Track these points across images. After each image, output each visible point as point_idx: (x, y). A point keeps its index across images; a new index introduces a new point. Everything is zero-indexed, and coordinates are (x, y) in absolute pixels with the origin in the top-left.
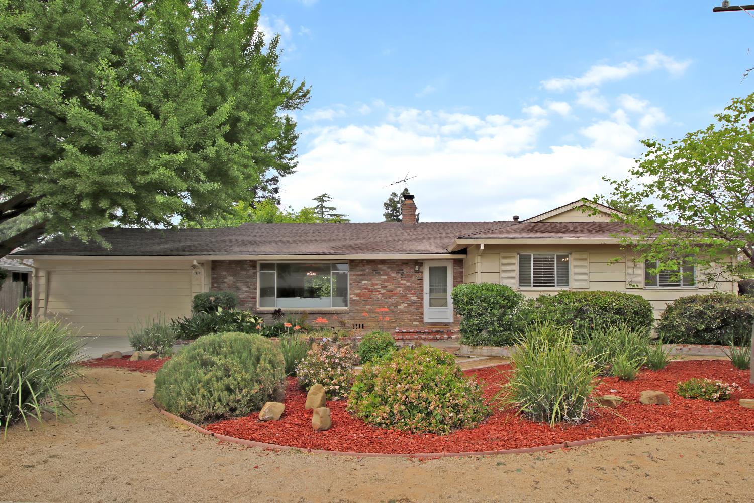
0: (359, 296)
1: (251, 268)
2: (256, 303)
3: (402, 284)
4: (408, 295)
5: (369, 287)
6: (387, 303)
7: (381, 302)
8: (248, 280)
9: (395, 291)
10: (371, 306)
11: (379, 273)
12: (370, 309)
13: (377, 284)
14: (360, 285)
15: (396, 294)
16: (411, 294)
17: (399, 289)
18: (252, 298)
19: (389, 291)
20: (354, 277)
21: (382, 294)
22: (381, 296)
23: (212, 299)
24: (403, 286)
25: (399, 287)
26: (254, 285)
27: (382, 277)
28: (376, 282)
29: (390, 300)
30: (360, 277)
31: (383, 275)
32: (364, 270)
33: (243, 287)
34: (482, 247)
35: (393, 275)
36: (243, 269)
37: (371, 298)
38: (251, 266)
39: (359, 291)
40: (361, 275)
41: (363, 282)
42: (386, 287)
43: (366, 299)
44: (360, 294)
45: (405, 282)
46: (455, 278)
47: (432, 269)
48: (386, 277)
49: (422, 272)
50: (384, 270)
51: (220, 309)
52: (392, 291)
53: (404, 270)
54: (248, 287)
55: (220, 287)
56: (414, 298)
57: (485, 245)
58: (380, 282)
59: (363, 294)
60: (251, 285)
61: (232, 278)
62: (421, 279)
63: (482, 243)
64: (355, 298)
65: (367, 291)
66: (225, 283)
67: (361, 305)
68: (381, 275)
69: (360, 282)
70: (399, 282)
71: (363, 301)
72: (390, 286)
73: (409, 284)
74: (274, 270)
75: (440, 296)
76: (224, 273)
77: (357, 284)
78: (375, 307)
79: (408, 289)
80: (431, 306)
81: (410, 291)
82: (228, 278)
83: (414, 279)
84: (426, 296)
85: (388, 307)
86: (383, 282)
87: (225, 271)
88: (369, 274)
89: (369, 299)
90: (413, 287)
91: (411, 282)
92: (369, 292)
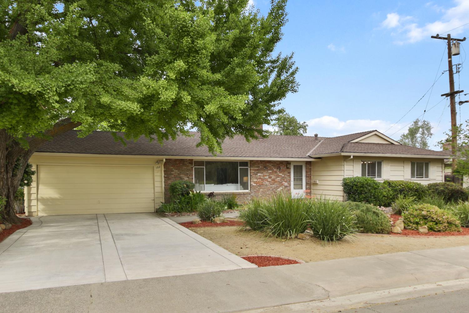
0: (256, 183)
1: (190, 165)
3: (280, 176)
4: (283, 183)
5: (262, 177)
6: (272, 187)
7: (268, 187)
8: (188, 173)
10: (263, 189)
13: (266, 176)
14: (257, 176)
15: (276, 181)
16: (285, 182)
17: (278, 178)
19: (273, 180)
20: (253, 171)
21: (269, 182)
24: (280, 177)
25: (278, 177)
26: (192, 176)
27: (269, 171)
28: (266, 174)
29: (273, 186)
30: (257, 171)
31: (270, 170)
32: (259, 167)
33: (184, 177)
34: (352, 157)
35: (275, 170)
36: (184, 165)
38: (190, 163)
39: (256, 180)
40: (257, 170)
41: (259, 174)
42: (271, 177)
43: (261, 185)
44: (257, 182)
45: (281, 174)
46: (306, 172)
47: (294, 166)
48: (271, 171)
49: (290, 169)
50: (270, 167)
51: (191, 193)
53: (281, 167)
54: (187, 177)
55: (168, 177)
56: (286, 184)
58: (268, 174)
59: (259, 182)
60: (190, 176)
61: (177, 171)
62: (290, 173)
63: (352, 155)
64: (254, 185)
65: (260, 180)
66: (172, 174)
67: (257, 189)
68: (268, 170)
69: (257, 174)
70: (278, 174)
71: (259, 186)
72: (273, 177)
73: (283, 176)
74: (204, 166)
75: (299, 182)
76: (172, 168)
77: (254, 176)
78: (265, 190)
79: (283, 178)
80: (294, 188)
81: (284, 180)
82: (174, 171)
83: (286, 173)
84: (292, 183)
85: (272, 190)
86: (270, 174)
87: (172, 166)
88: (261, 169)
89: (262, 184)
90: (285, 177)
91: (284, 175)
92: (262, 180)
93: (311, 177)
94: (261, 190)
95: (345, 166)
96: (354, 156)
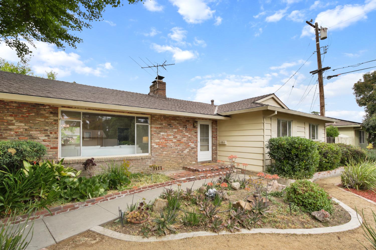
0: (158, 145)
1: (52, 115)
2: (57, 153)
3: (186, 136)
4: (190, 144)
5: (166, 137)
6: (177, 149)
7: (173, 149)
8: (47, 128)
9: (182, 141)
10: (167, 152)
11: (172, 127)
12: (166, 154)
13: (170, 135)
14: (159, 135)
15: (182, 142)
16: (192, 142)
17: (184, 139)
18: (51, 148)
19: (178, 141)
20: (155, 129)
21: (174, 142)
22: (173, 144)
23: (12, 151)
24: (187, 137)
25: (184, 138)
26: (56, 133)
27: (174, 130)
28: (170, 134)
29: (179, 147)
30: (159, 130)
31: (175, 129)
32: (162, 124)
33: (39, 135)
35: (180, 129)
36: (38, 114)
37: (167, 146)
38: (51, 113)
39: (158, 141)
40: (160, 128)
41: (162, 133)
42: (176, 137)
43: (164, 147)
44: (159, 142)
45: (187, 134)
46: (213, 132)
47: (201, 126)
48: (176, 130)
49: (197, 128)
50: (175, 125)
51: (27, 165)
52: (180, 141)
53: (187, 126)
54: (46, 136)
56: (193, 145)
58: (173, 134)
59: (162, 143)
60: (51, 133)
61: (23, 124)
62: (196, 133)
64: (155, 146)
65: (164, 140)
66: (11, 130)
67: (160, 151)
68: (173, 129)
69: (159, 133)
70: (184, 134)
71: (161, 148)
72: (179, 137)
73: (190, 136)
74: (80, 119)
75: (205, 143)
76: (10, 118)
77: (156, 135)
78: (170, 152)
79: (189, 139)
80: (201, 150)
81: (190, 141)
82: (16, 124)
83: (193, 132)
84: (199, 144)
85: (177, 152)
86: (175, 134)
87: (11, 116)
88: (165, 127)
89: (165, 146)
90: (192, 138)
91: (191, 134)
92: (165, 141)
93: (217, 137)
94: (164, 153)
95: (265, 124)
96: (278, 112)
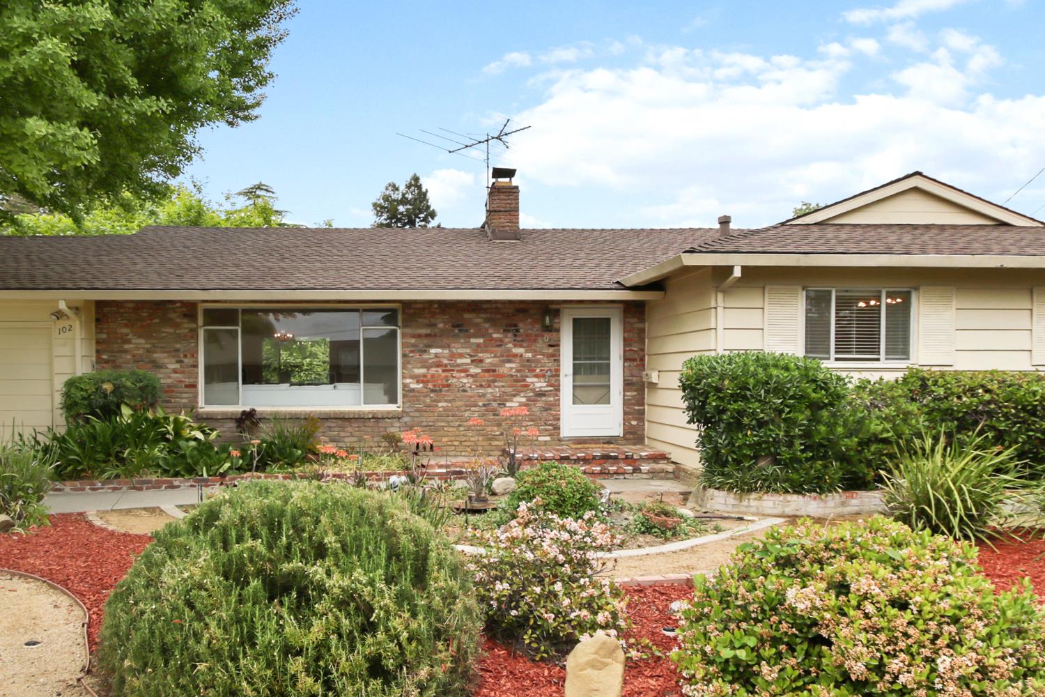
0: (423, 382)
1: (186, 321)
2: (196, 396)
3: (516, 355)
4: (529, 380)
5: (445, 361)
6: (484, 395)
7: (469, 393)
8: (178, 346)
9: (501, 370)
10: (450, 401)
11: (467, 331)
12: (446, 409)
13: (461, 356)
14: (425, 356)
15: (502, 376)
16: (536, 376)
17: (508, 365)
18: (187, 386)
19: (488, 371)
20: (413, 341)
21: (472, 376)
22: (471, 380)
23: (108, 387)
24: (518, 360)
25: (509, 361)
26: (193, 356)
27: (473, 340)
28: (460, 351)
29: (489, 390)
30: (426, 341)
31: (475, 336)
32: (435, 325)
33: (166, 361)
34: (737, 273)
35: (495, 336)
36: (166, 321)
37: (448, 386)
38: (185, 316)
39: (423, 371)
40: (427, 336)
41: (433, 351)
42: (481, 361)
43: (439, 389)
44: (425, 376)
45: (520, 351)
46: (626, 342)
47: (577, 323)
48: (481, 341)
49: (558, 331)
50: (477, 325)
51: (126, 411)
52: (494, 371)
53: (521, 325)
54: (178, 362)
55: (114, 361)
56: (540, 385)
57: (744, 268)
58: (468, 351)
59: (433, 376)
60: (185, 356)
61: (142, 341)
62: (556, 345)
63: (738, 263)
64: (413, 386)
65: (440, 370)
66: (126, 351)
67: (428, 400)
68: (470, 337)
69: (425, 351)
70: (510, 350)
71: (432, 391)
72: (489, 360)
73: (530, 355)
74: (237, 325)
75: (594, 380)
76: (125, 330)
77: (417, 356)
78: (458, 403)
79: (528, 365)
80: (576, 400)
81: (532, 371)
82: (133, 341)
83: (540, 344)
84: (567, 382)
85: (484, 405)
86: (476, 351)
87: (126, 326)
88: (443, 333)
89: (444, 386)
90: (538, 361)
91: (534, 351)
92: (444, 371)
93: (642, 360)
94: (440, 404)
95: (720, 310)
